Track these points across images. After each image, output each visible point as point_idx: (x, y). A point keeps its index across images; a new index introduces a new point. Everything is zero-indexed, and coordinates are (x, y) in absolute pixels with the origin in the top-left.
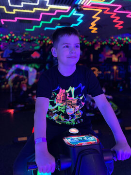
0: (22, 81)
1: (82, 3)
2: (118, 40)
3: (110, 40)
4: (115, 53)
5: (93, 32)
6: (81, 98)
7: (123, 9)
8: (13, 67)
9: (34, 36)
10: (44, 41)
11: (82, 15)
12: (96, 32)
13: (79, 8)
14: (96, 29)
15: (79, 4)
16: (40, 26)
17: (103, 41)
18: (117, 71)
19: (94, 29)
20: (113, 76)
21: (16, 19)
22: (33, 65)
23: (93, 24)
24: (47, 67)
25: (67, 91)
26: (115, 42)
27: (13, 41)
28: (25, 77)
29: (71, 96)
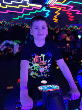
0: (10, 51)
1: (49, 4)
2: (71, 28)
3: (65, 27)
4: (68, 35)
5: (55, 22)
6: (49, 61)
7: (74, 8)
8: (4, 42)
9: (18, 23)
10: (24, 26)
11: (49, 11)
12: (57, 22)
13: (47, 6)
14: (57, 20)
15: (47, 4)
16: (22, 17)
17: (61, 28)
18: (69, 47)
19: (56, 20)
20: (67, 49)
21: (7, 11)
22: (17, 41)
23: (56, 17)
24: (26, 43)
25: (40, 57)
26: (68, 29)
27: (4, 25)
28: (11, 48)
29: (42, 60)
